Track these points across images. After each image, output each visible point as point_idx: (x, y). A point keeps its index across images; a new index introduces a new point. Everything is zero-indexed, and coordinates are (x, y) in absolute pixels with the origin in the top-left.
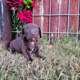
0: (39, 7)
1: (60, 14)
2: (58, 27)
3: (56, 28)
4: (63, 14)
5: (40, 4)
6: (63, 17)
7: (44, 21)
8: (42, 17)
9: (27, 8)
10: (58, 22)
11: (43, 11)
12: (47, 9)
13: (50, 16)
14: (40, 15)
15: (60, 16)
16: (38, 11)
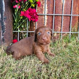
0: (43, 6)
1: (64, 14)
2: (61, 26)
3: (59, 28)
4: (66, 14)
5: (43, 3)
6: (66, 17)
7: (48, 20)
8: (46, 16)
9: (32, 6)
10: (62, 22)
11: (47, 10)
12: (50, 8)
13: (54, 16)
14: (44, 14)
15: (64, 16)
16: (42, 10)
